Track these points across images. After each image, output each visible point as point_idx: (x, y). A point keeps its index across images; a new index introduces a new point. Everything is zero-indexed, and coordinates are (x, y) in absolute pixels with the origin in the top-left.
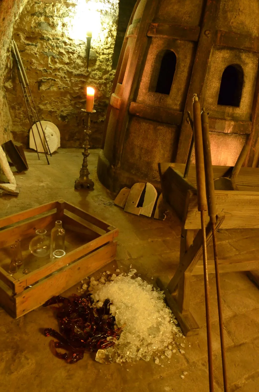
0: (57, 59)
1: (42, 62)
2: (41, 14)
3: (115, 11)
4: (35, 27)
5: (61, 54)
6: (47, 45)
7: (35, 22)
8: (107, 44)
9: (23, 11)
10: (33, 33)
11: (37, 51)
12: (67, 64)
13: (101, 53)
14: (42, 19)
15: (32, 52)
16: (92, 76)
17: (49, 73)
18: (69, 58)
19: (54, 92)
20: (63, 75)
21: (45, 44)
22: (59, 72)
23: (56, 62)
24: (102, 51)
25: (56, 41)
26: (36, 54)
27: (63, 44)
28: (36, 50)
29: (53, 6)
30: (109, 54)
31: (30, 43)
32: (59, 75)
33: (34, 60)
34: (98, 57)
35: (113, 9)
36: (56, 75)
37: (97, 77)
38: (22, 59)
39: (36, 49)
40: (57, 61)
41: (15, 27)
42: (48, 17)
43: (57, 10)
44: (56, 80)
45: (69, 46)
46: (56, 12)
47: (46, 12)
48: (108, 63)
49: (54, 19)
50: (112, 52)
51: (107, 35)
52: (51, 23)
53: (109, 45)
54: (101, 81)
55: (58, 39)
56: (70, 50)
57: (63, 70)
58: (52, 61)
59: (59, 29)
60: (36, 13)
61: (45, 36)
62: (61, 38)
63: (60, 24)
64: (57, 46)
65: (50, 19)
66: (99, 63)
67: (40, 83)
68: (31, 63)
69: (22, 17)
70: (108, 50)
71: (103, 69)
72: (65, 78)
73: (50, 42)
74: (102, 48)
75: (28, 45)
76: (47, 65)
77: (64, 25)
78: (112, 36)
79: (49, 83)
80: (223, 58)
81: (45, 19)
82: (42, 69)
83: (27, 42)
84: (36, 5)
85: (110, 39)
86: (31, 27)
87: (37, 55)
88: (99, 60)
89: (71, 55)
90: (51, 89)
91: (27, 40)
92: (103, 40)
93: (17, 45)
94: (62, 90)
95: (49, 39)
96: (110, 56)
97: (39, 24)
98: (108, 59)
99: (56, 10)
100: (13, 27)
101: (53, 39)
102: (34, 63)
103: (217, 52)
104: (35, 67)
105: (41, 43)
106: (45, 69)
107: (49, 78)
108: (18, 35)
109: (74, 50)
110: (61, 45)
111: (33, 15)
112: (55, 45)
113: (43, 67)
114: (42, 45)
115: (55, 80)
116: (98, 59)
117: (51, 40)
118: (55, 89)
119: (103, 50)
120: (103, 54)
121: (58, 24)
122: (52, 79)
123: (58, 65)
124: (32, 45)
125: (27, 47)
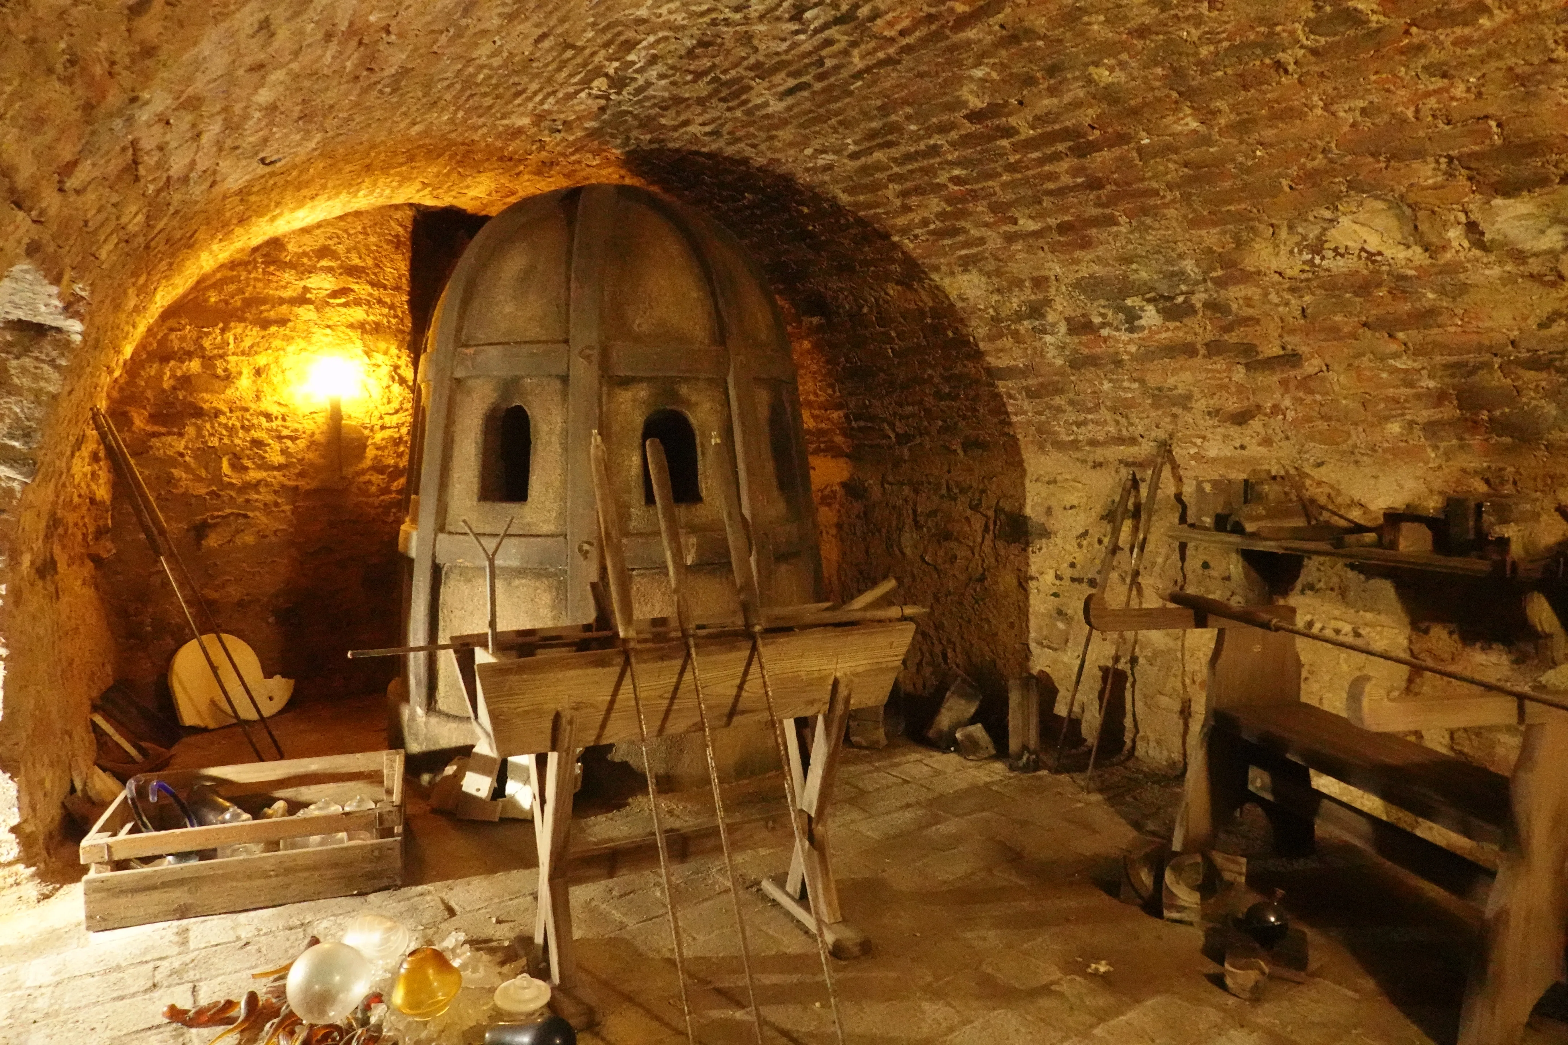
0: (249, 458)
1: (203, 473)
2: (190, 355)
3: (402, 320)
4: (174, 388)
5: (257, 443)
6: (213, 427)
7: (173, 376)
8: (389, 402)
9: (135, 353)
10: (172, 405)
11: (186, 448)
12: (280, 467)
13: (377, 428)
14: (194, 366)
15: (170, 453)
16: (359, 489)
17: (226, 499)
18: (284, 452)
19: (246, 546)
20: (270, 498)
21: (208, 426)
22: (259, 493)
23: (246, 469)
24: (380, 422)
25: (239, 414)
26: (182, 455)
27: (263, 420)
28: (180, 445)
29: (223, 331)
30: (398, 426)
31: (163, 430)
32: (257, 500)
33: (177, 472)
34: (367, 438)
35: (396, 316)
36: (248, 501)
37: (373, 489)
38: (141, 473)
39: (183, 443)
40: (250, 464)
41: (115, 394)
42: (210, 358)
43: (235, 339)
44: (250, 514)
45: (279, 422)
46: (231, 346)
47: (202, 348)
48: (401, 449)
49: (228, 362)
50: (409, 419)
51: (386, 381)
52: (220, 372)
53: (395, 405)
54: (386, 497)
55: (246, 410)
56: (285, 432)
57: (268, 485)
58: (233, 466)
59: (244, 384)
60: (175, 353)
61: (206, 406)
62: (253, 406)
63: (247, 371)
64: (243, 427)
65: (218, 363)
66: (375, 452)
67: (200, 531)
68: (170, 480)
69: (134, 367)
70: (395, 417)
71: (388, 466)
72: (276, 504)
73: (222, 419)
74: (377, 414)
75: (154, 435)
76: (217, 477)
77: (258, 372)
78: (402, 381)
79: (229, 525)
80: (634, 400)
81: (203, 366)
82: (203, 491)
83: (149, 428)
84: (173, 336)
85: (396, 388)
86: (164, 390)
87: (187, 458)
88: (374, 444)
89: (289, 443)
90: (238, 542)
91: (156, 424)
92: (378, 394)
93: (124, 440)
94: (274, 539)
95: (218, 413)
96: (404, 430)
97: (186, 381)
98: (400, 438)
99: (231, 341)
100: (109, 396)
101: (231, 411)
102: (180, 479)
103: (618, 391)
104: (182, 490)
105: (195, 424)
106: (213, 492)
107: (228, 511)
108: (125, 414)
109: (296, 430)
110: (255, 421)
111: (165, 359)
112: (238, 424)
113: (209, 486)
114: (199, 429)
115: (246, 516)
116: (370, 442)
117: (224, 414)
118: (249, 539)
119: (381, 418)
120: (383, 428)
121: (240, 373)
122: (238, 515)
123: (254, 475)
124: (169, 433)
125: (155, 442)
